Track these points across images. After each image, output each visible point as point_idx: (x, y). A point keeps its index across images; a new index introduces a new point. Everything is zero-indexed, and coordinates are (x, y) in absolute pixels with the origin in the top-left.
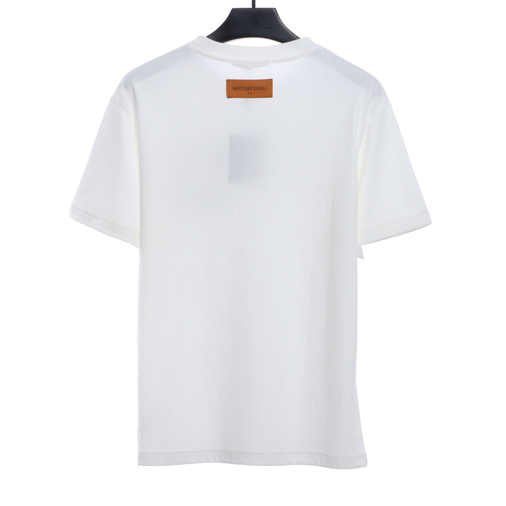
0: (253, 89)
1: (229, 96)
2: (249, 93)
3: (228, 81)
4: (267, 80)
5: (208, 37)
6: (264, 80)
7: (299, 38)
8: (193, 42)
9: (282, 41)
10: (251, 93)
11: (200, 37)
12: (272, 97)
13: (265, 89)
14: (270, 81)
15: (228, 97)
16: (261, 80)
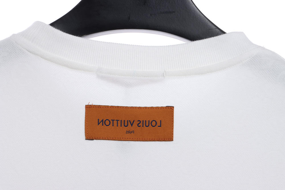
0: (135, 124)
1: (89, 137)
2: (129, 132)
3: (89, 108)
4: (162, 108)
5: (52, 25)
6: (157, 108)
7: (224, 33)
8: (23, 34)
9: (192, 38)
10: (133, 132)
11: (38, 25)
12: (171, 139)
13: (159, 124)
14: (170, 110)
15: (86, 139)
16: (152, 108)
